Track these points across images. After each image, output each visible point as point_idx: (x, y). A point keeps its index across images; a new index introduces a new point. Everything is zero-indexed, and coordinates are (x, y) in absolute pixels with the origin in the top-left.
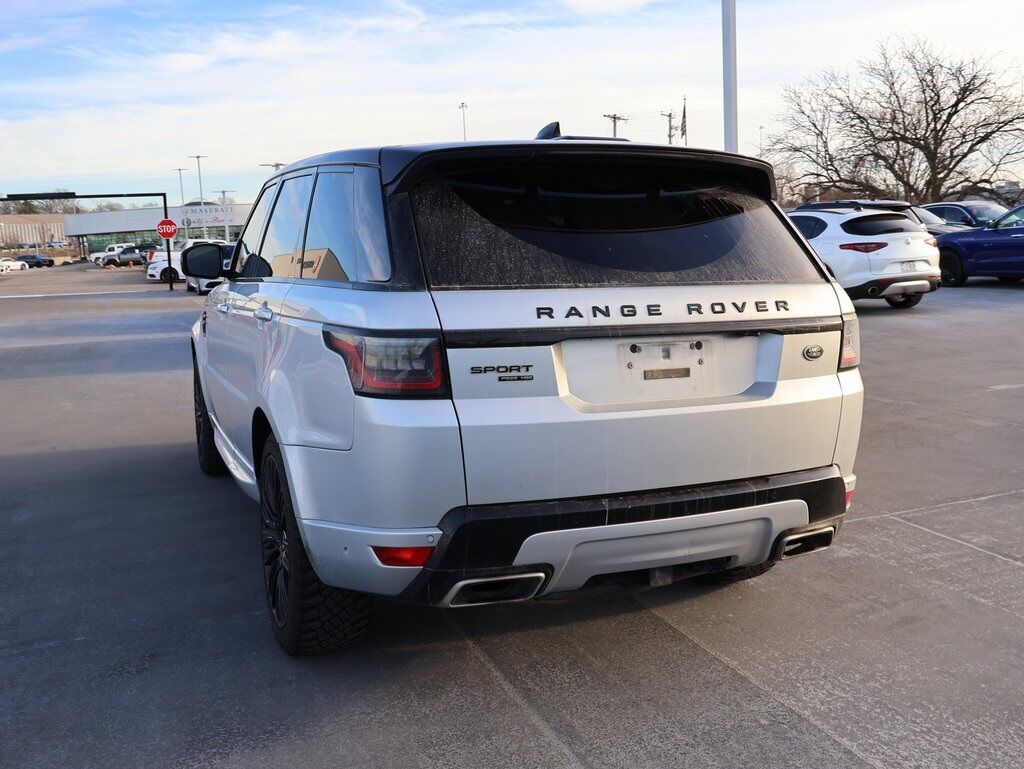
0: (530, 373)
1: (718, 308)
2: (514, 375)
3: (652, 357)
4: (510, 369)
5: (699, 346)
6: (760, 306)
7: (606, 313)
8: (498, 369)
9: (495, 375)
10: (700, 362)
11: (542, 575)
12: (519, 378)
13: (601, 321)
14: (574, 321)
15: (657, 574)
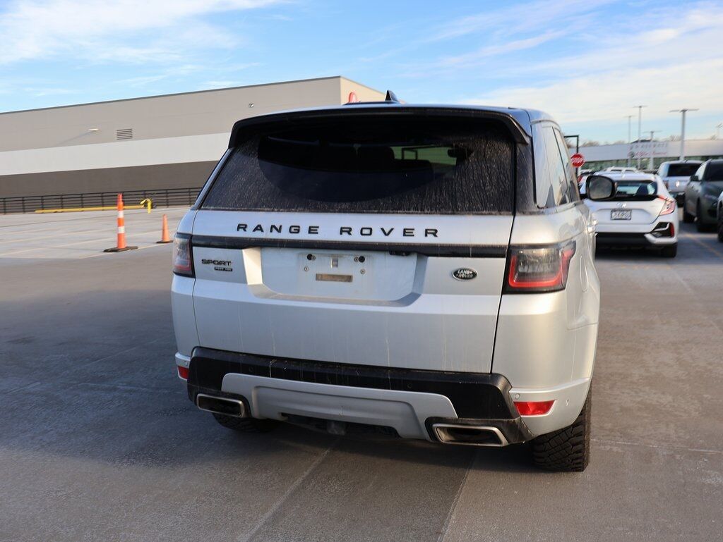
0: (231, 266)
1: (366, 232)
2: (222, 266)
3: (324, 264)
4: (220, 263)
5: (362, 259)
6: (408, 233)
7: (279, 230)
8: (214, 262)
9: (212, 266)
10: (362, 272)
11: (240, 402)
12: (224, 269)
13: (275, 235)
14: (258, 235)
15: (333, 425)
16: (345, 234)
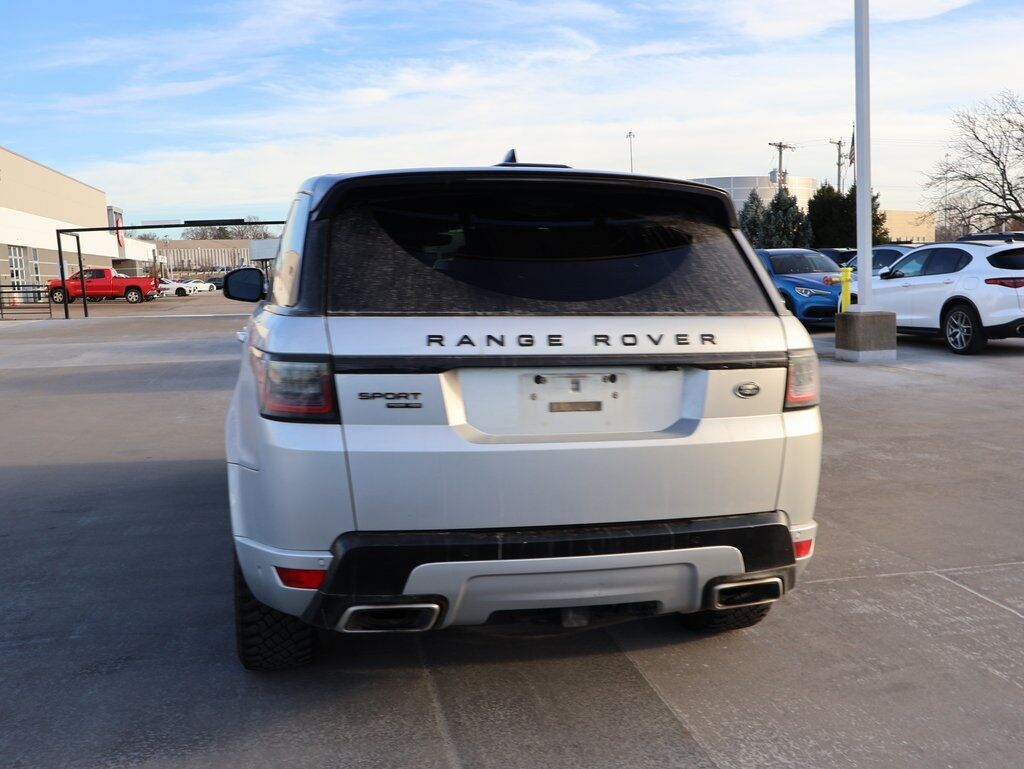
0: (420, 400)
1: (629, 340)
2: (400, 402)
3: (558, 387)
4: (398, 396)
5: (613, 379)
6: (681, 339)
7: (501, 343)
8: (384, 396)
9: (382, 402)
10: (615, 396)
11: (436, 606)
12: (407, 406)
13: (494, 350)
14: (466, 350)
15: (571, 615)
16: (601, 344)
